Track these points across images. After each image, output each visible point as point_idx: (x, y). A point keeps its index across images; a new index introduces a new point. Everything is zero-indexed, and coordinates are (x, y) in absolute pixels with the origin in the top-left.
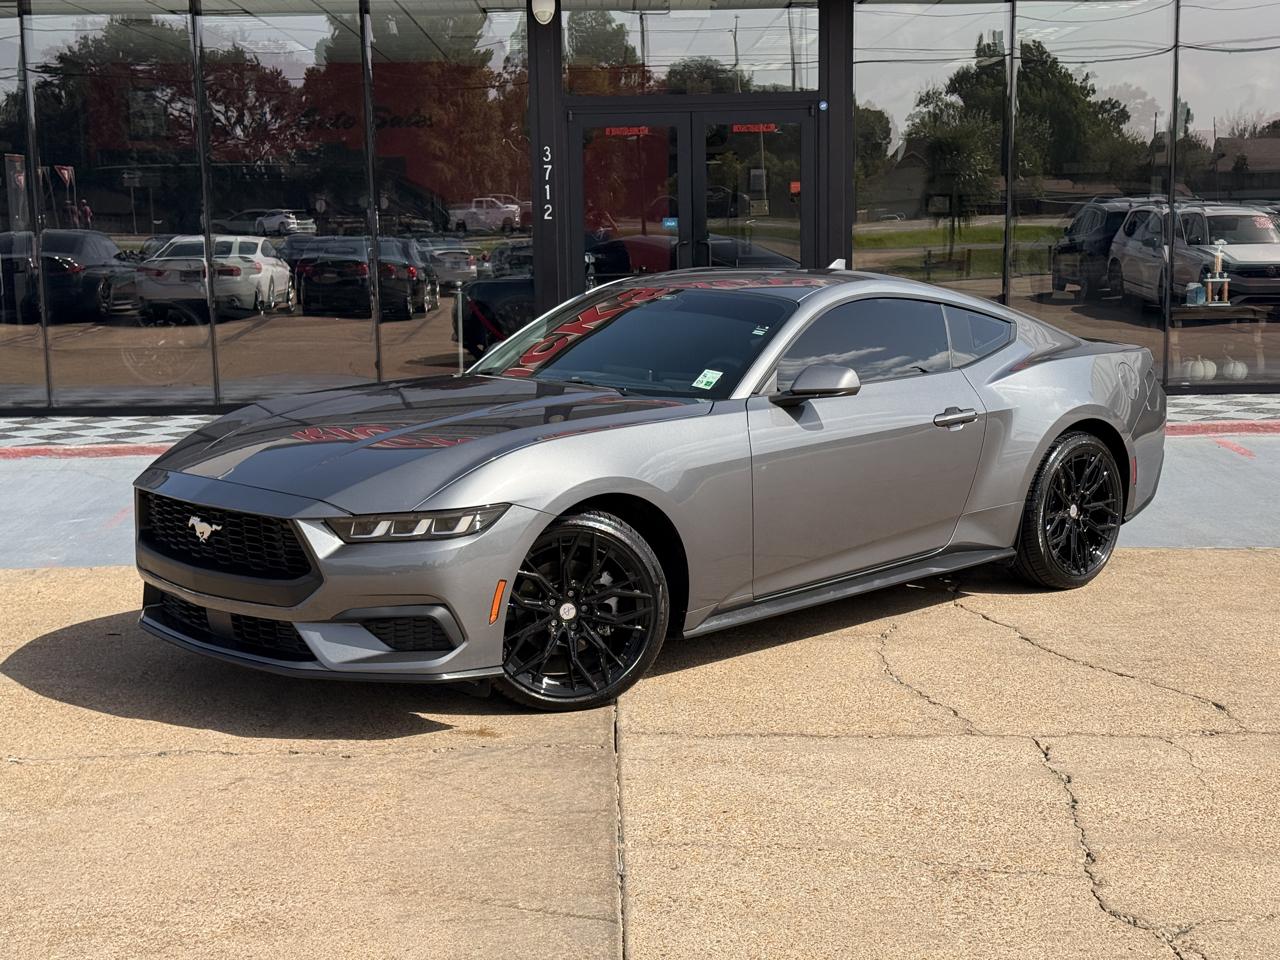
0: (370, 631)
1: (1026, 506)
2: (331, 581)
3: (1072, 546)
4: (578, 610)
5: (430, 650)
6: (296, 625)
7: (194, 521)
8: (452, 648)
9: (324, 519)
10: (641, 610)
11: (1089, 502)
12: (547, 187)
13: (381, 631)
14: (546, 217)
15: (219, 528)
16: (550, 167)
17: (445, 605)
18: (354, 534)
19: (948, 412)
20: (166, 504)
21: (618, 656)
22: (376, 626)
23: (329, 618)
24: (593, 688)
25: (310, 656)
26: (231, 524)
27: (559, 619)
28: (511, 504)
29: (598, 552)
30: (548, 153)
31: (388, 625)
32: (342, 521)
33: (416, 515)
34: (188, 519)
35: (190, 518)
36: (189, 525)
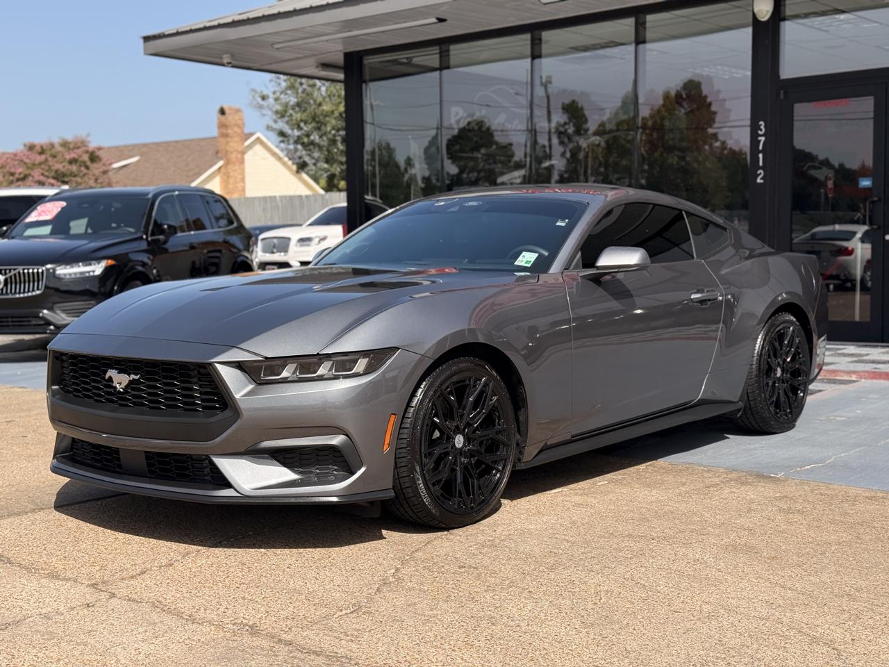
0: (278, 461)
2: (245, 414)
6: (212, 458)
7: (112, 373)
8: (353, 473)
9: (240, 362)
12: (761, 156)
13: (286, 461)
15: (137, 377)
17: (344, 433)
18: (264, 376)
19: (700, 291)
20: (81, 362)
22: (283, 456)
23: (244, 450)
25: (226, 484)
26: (149, 372)
28: (400, 348)
31: (294, 455)
32: (255, 364)
33: (321, 358)
34: (105, 372)
35: (107, 371)
36: (107, 377)
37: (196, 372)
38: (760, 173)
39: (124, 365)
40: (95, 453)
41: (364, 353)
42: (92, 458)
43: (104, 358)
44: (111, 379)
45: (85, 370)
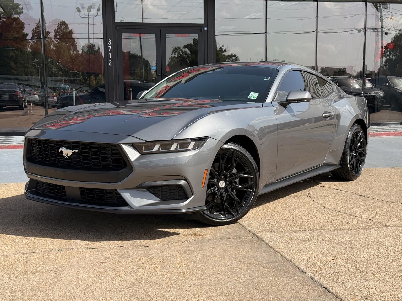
0: (151, 192)
1: (344, 149)
2: (137, 170)
3: (355, 165)
4: (226, 184)
5: (177, 199)
6: (119, 191)
7: (62, 149)
8: (188, 198)
9: (132, 143)
10: (250, 183)
11: (358, 149)
12: (110, 54)
13: (155, 192)
14: (109, 65)
15: (77, 151)
16: (111, 47)
17: (186, 180)
18: (144, 150)
19: (326, 112)
20: (44, 143)
21: (242, 202)
22: (154, 190)
23: (135, 187)
24: (233, 215)
25: (125, 204)
26: (83, 149)
27: (219, 188)
28: (209, 137)
29: (235, 159)
30: (110, 42)
31: (159, 189)
32: (140, 145)
33: (172, 141)
34: (59, 149)
35: (60, 148)
36: (59, 151)
37: (110, 148)
38: (110, 62)
39: (69, 145)
40: (50, 189)
41: (193, 140)
42: (48, 192)
43: (57, 141)
44: (62, 152)
45: (47, 147)
